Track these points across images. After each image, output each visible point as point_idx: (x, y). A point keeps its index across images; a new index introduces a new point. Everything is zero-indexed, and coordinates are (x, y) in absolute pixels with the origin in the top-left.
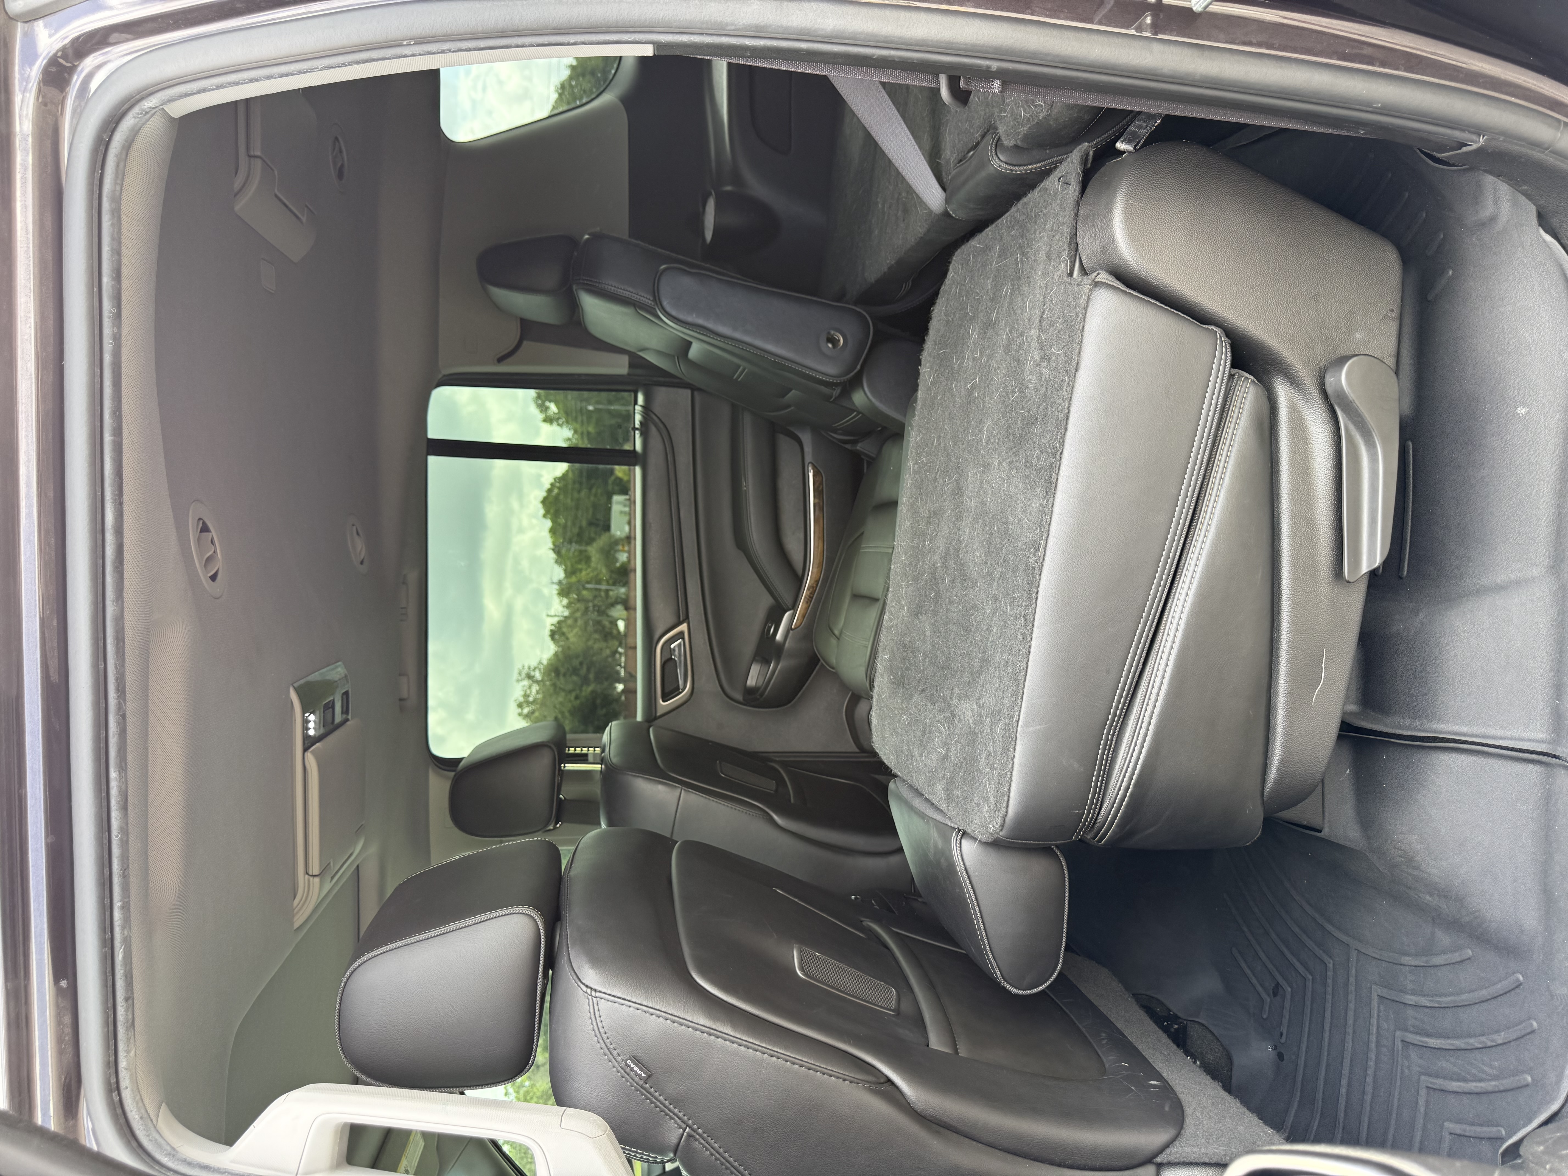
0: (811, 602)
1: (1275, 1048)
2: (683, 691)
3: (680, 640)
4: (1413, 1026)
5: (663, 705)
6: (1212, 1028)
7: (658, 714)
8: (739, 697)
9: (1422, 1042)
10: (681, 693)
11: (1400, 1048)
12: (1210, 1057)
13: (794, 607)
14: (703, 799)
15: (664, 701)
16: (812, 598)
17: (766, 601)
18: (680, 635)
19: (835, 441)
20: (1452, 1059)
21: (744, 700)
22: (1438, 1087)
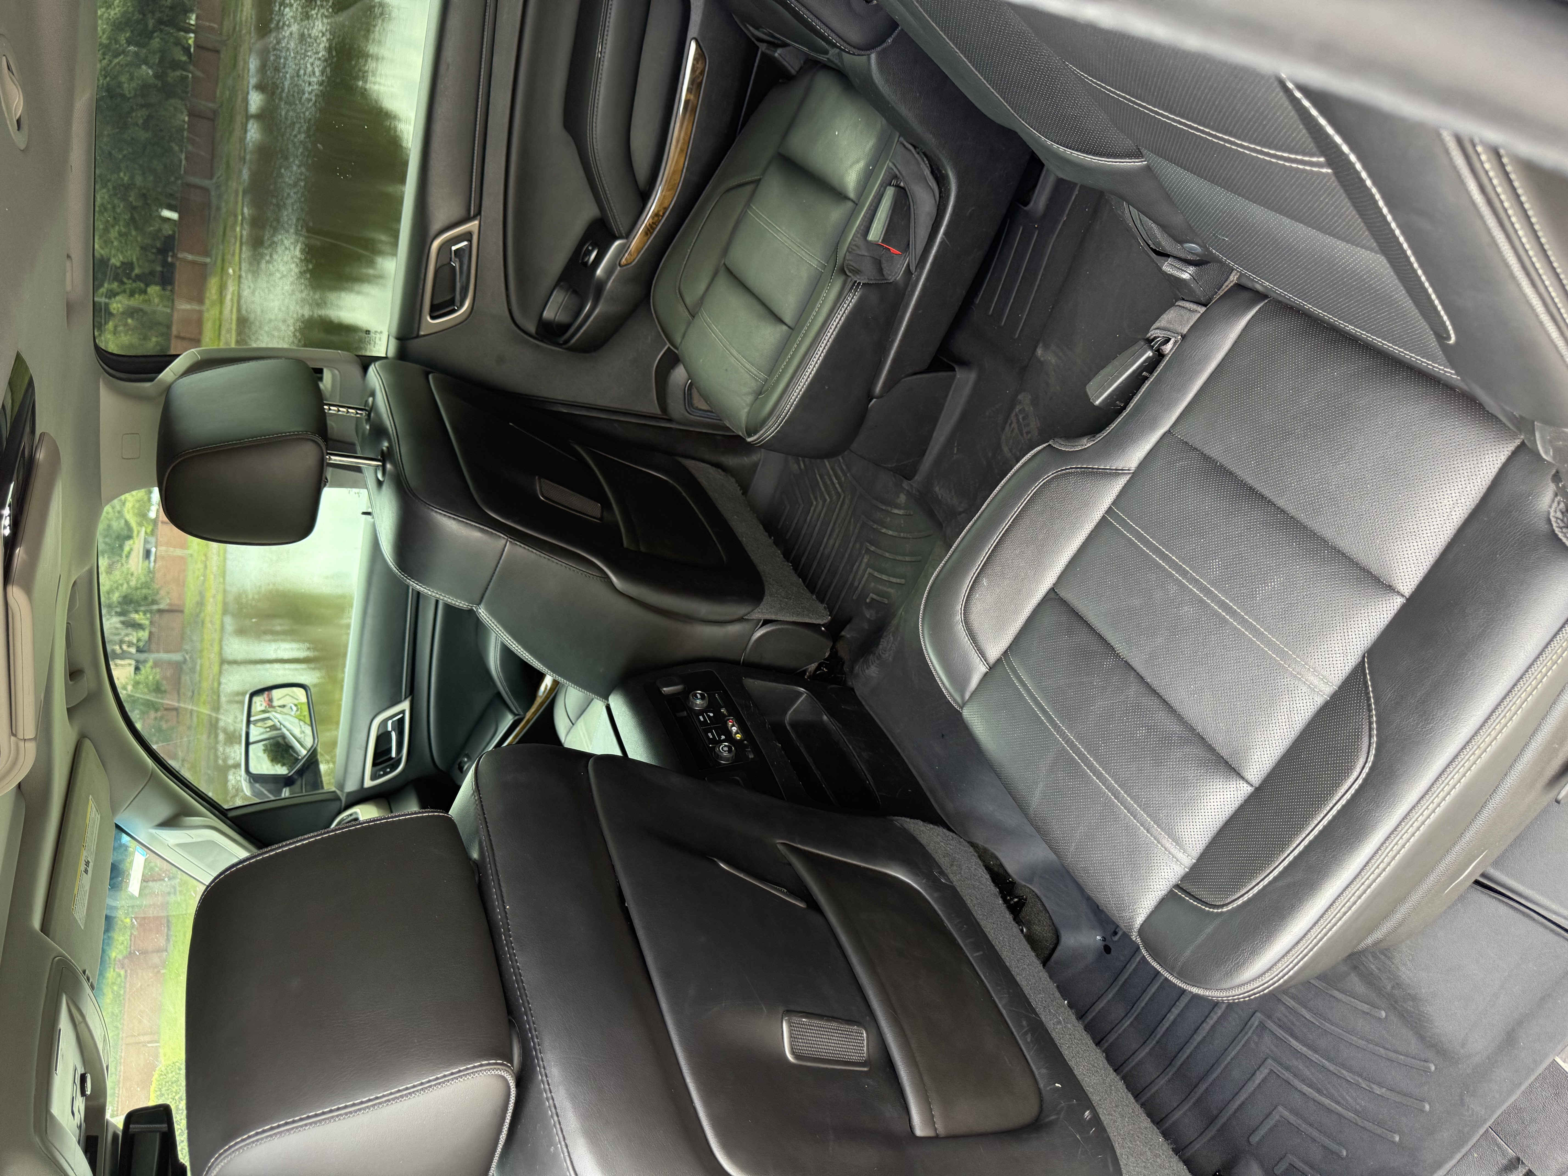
0: (651, 233)
1: (1104, 939)
2: (459, 308)
3: (465, 243)
5: (430, 324)
6: (1044, 899)
7: (422, 333)
8: (532, 329)
9: (1285, 1038)
10: (454, 311)
11: (1255, 1026)
12: (1037, 929)
13: (628, 235)
14: (526, 551)
15: (433, 318)
16: (654, 229)
17: (588, 212)
18: (468, 236)
20: (1313, 1070)
21: (536, 333)
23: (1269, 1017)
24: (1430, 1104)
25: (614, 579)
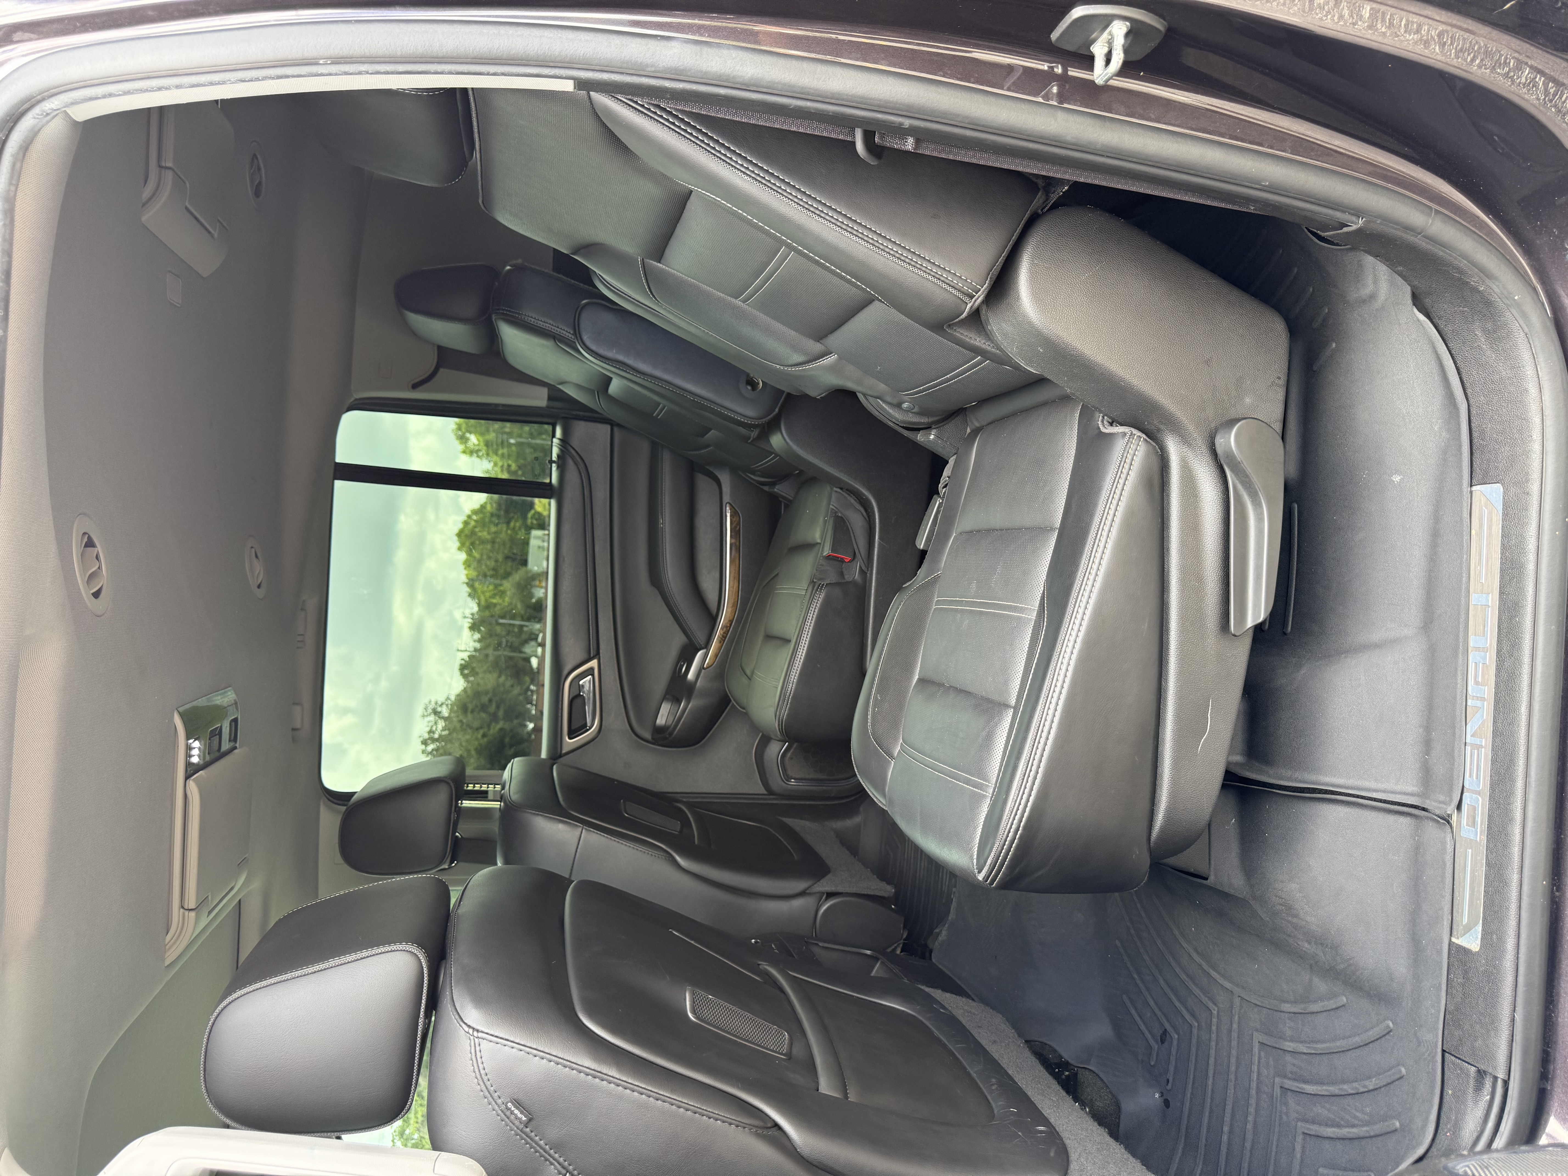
0: (724, 641)
1: (1162, 1094)
2: (590, 728)
3: (590, 677)
4: (1291, 1073)
5: (569, 743)
6: (1101, 1075)
7: (564, 752)
8: (648, 735)
9: (1300, 1088)
10: (588, 730)
11: (1279, 1095)
12: (1099, 1104)
13: (707, 646)
14: (603, 839)
15: (570, 738)
16: (725, 638)
17: (678, 640)
18: (590, 672)
19: (752, 481)
20: (1328, 1106)
21: (652, 738)
22: (1313, 1133)
23: (1285, 1077)
24: (1403, 1066)
25: (678, 858)
